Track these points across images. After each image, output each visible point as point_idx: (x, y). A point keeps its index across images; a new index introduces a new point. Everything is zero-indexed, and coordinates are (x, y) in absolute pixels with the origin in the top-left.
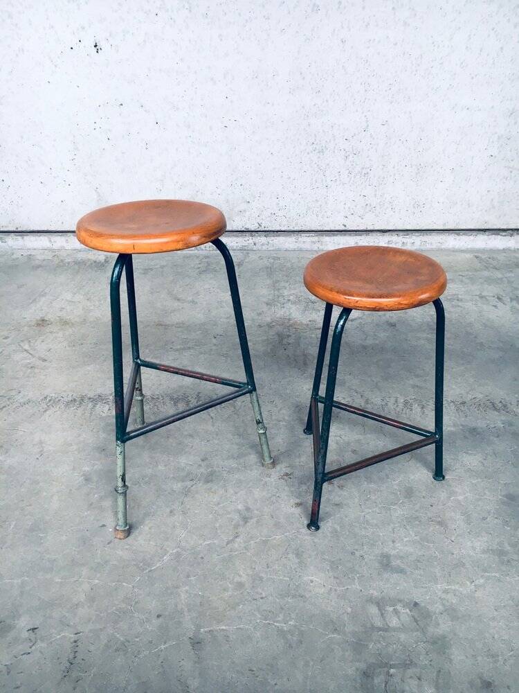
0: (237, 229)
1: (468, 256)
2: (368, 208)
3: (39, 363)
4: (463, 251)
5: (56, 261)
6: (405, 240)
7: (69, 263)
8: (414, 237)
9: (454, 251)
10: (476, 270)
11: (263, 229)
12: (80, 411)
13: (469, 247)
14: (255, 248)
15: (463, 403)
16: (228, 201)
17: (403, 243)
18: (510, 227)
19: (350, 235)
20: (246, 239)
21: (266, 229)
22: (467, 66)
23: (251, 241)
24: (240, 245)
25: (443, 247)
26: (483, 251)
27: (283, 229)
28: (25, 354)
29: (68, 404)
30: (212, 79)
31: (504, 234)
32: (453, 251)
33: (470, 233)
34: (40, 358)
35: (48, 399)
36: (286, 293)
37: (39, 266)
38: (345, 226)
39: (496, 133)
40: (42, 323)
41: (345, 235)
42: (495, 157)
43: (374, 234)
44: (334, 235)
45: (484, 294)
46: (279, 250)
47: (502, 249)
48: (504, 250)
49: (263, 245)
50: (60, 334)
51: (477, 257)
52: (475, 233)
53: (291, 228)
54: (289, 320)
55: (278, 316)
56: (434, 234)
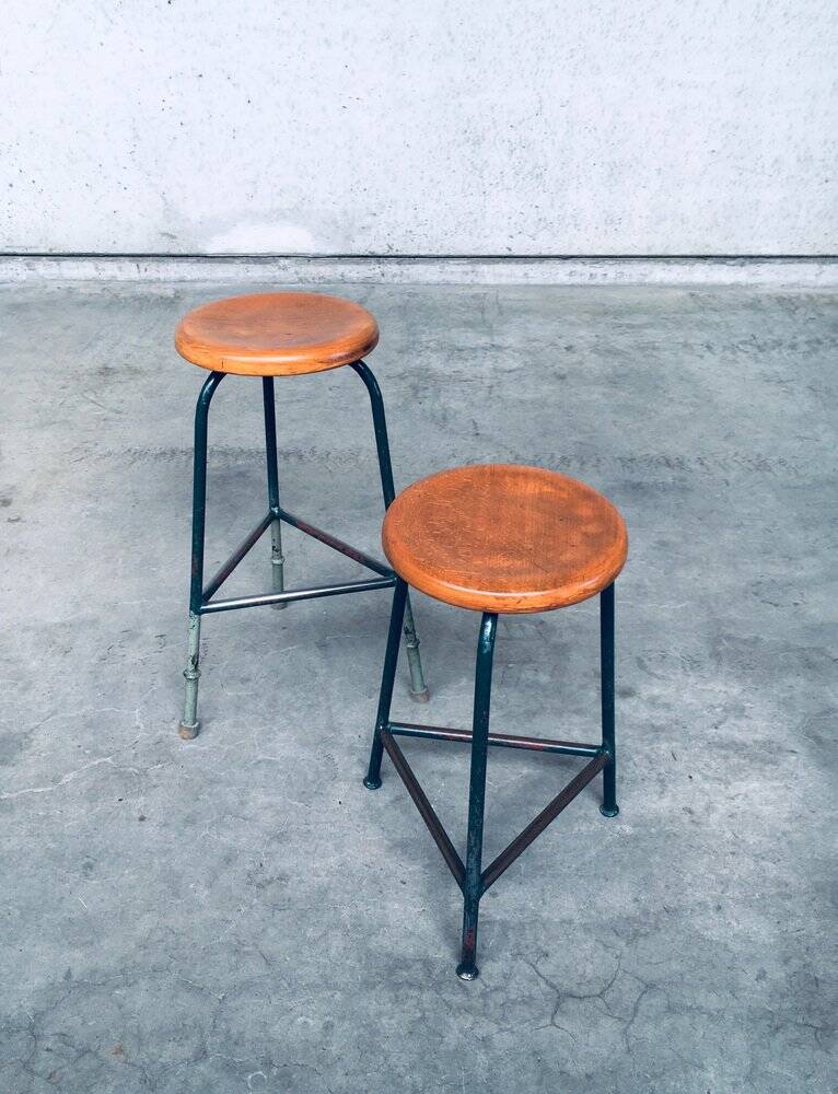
0: (358, 253)
1: (681, 293)
2: (543, 224)
3: (111, 415)
4: (675, 287)
5: (108, 296)
6: (593, 270)
7: (125, 298)
8: (606, 266)
9: (662, 286)
10: (687, 312)
11: (393, 253)
12: (173, 464)
13: (683, 281)
14: (383, 280)
15: (632, 460)
16: (345, 213)
17: (591, 275)
18: (740, 254)
19: (517, 263)
20: (372, 266)
21: (399, 253)
22: (678, 25)
23: (378, 270)
24: (362, 276)
25: (647, 281)
26: (702, 287)
27: (422, 253)
28: (92, 406)
29: (156, 457)
30: (326, 41)
31: (732, 262)
32: (660, 287)
33: (685, 260)
34: (111, 410)
35: (133, 451)
36: (424, 338)
37: (84, 304)
38: (510, 250)
39: (719, 119)
40: (105, 371)
41: (509, 262)
42: (719, 153)
43: (551, 261)
44: (494, 263)
45: (691, 341)
46: (416, 283)
47: (729, 283)
48: (733, 286)
49: (394, 276)
50: (132, 383)
51: (692, 295)
52: (692, 261)
53: (434, 253)
54: (427, 370)
55: (413, 365)
56: (635, 261)
